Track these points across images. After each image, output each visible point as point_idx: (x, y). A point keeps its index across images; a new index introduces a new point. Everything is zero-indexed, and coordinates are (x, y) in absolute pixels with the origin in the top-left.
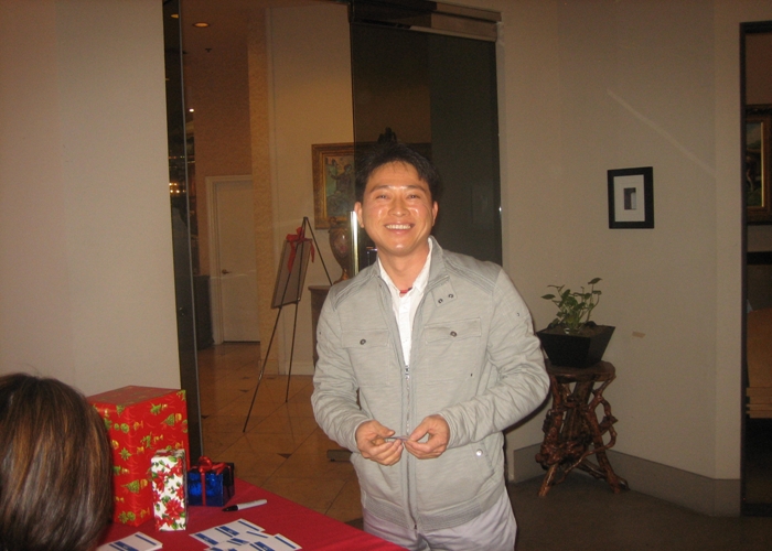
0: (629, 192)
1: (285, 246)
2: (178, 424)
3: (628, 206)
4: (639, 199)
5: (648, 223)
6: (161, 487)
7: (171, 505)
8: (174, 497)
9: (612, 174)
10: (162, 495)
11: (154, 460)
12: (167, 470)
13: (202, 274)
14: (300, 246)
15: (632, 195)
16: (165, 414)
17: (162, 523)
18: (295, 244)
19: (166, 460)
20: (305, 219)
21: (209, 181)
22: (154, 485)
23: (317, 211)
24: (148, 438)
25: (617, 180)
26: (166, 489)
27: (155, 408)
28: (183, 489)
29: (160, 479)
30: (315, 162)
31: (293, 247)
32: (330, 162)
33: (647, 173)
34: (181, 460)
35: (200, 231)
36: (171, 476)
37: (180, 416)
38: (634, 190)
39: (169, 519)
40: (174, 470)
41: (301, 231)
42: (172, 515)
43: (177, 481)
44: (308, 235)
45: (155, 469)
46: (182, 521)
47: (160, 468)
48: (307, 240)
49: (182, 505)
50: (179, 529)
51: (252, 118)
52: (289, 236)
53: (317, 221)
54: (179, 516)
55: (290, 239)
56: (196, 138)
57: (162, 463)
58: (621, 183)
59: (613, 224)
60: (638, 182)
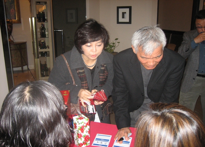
3: (123, 17)
4: (127, 16)
5: (130, 22)
7: (86, 137)
8: (87, 134)
9: (118, 8)
10: (83, 135)
12: (85, 125)
15: (125, 14)
17: (82, 145)
25: (120, 9)
26: (84, 132)
28: (90, 130)
29: (82, 129)
33: (130, 8)
38: (125, 13)
39: (85, 143)
40: (87, 124)
43: (88, 128)
45: (80, 125)
46: (89, 142)
49: (89, 136)
50: (88, 145)
54: (88, 140)
57: (83, 122)
58: (121, 11)
59: (118, 22)
60: (127, 10)
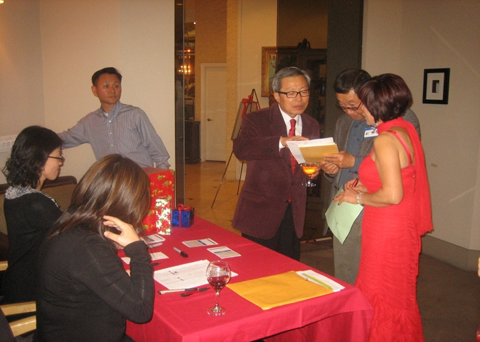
0: (435, 83)
1: (241, 105)
2: (170, 186)
3: (434, 90)
4: (440, 87)
5: (445, 101)
6: (160, 214)
7: (164, 223)
8: (166, 218)
9: (427, 72)
10: (160, 217)
11: (157, 200)
12: (163, 206)
13: (196, 120)
14: (250, 105)
15: (437, 84)
16: (164, 180)
17: (159, 230)
18: (247, 104)
19: (163, 201)
20: (254, 90)
21: (202, 66)
22: (157, 212)
23: (263, 86)
24: (156, 191)
25: (429, 75)
26: (162, 214)
27: (160, 177)
28: (170, 215)
29: (160, 210)
30: (263, 57)
31: (245, 106)
32: (272, 58)
33: (446, 72)
34: (170, 201)
35: (196, 95)
36: (165, 208)
37: (171, 182)
38: (438, 81)
39: (163, 229)
40: (166, 206)
41: (251, 97)
42: (164, 227)
43: (167, 211)
44: (254, 99)
45: (157, 205)
46: (169, 230)
47: (160, 204)
48: (254, 102)
49: (169, 223)
50: (167, 234)
51: (228, 30)
52: (244, 100)
53: (262, 92)
54: (168, 228)
55: (244, 101)
56: (196, 40)
57: (161, 202)
58: (431, 77)
59: (425, 101)
60: (440, 77)
